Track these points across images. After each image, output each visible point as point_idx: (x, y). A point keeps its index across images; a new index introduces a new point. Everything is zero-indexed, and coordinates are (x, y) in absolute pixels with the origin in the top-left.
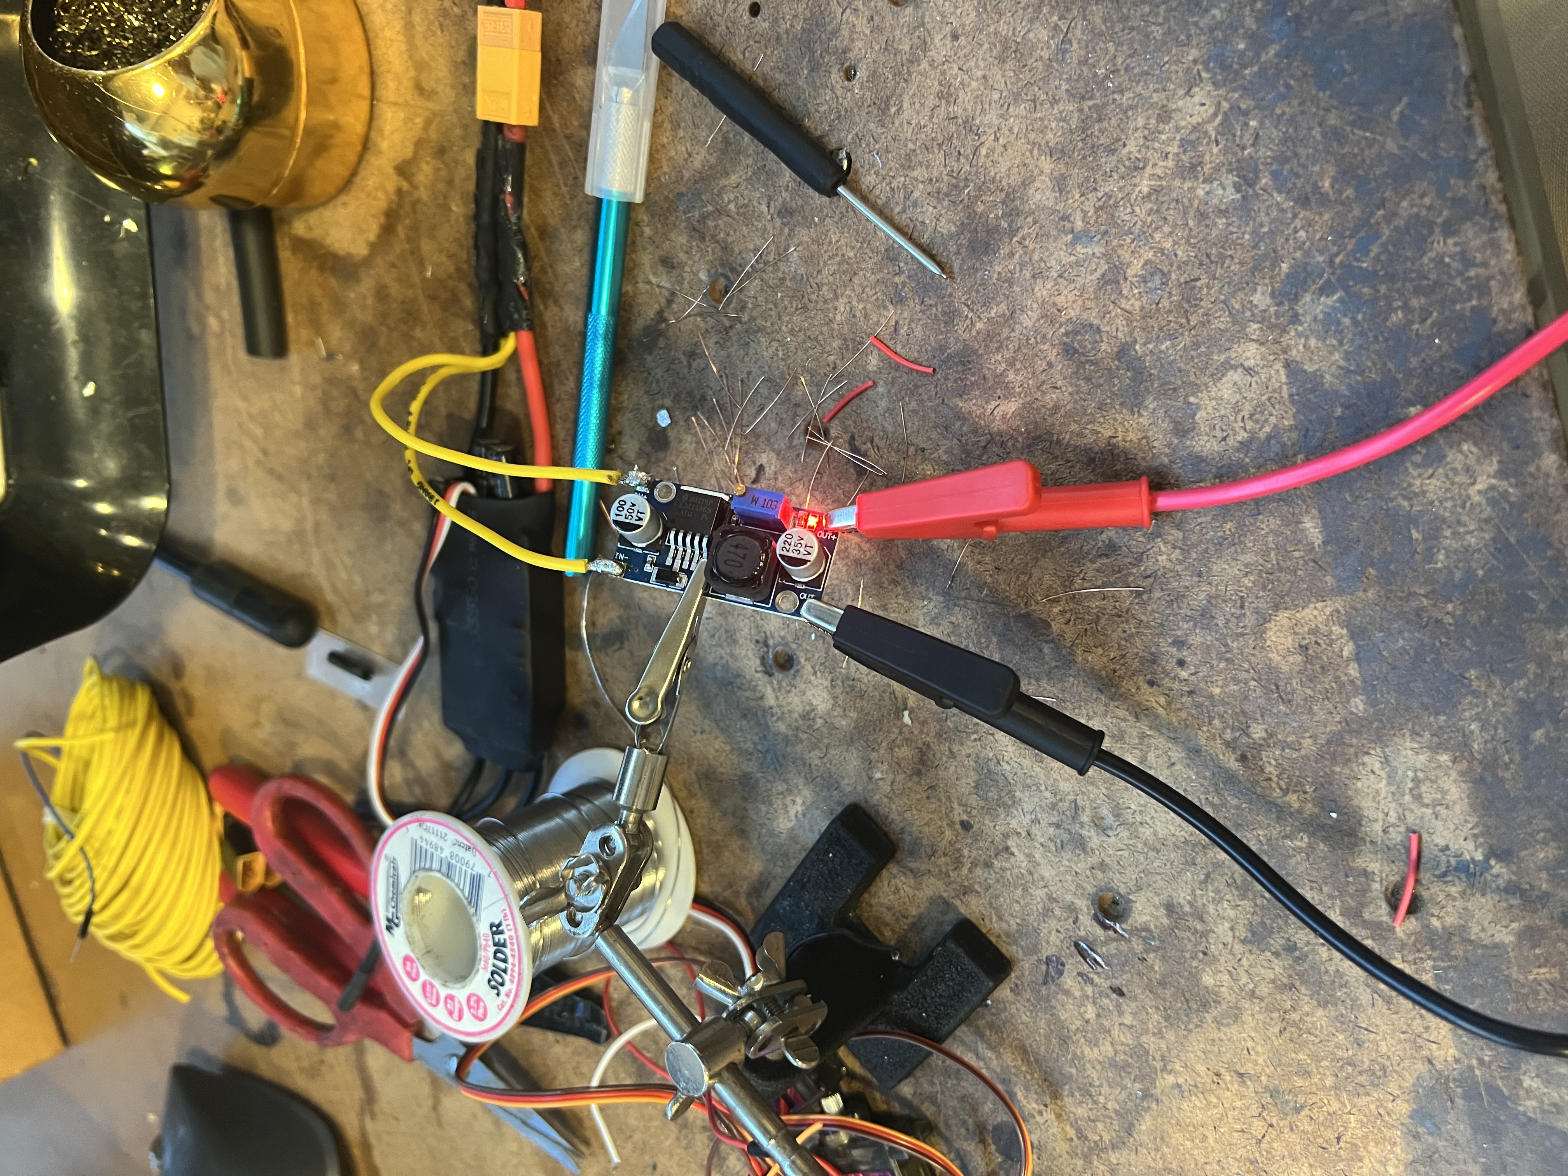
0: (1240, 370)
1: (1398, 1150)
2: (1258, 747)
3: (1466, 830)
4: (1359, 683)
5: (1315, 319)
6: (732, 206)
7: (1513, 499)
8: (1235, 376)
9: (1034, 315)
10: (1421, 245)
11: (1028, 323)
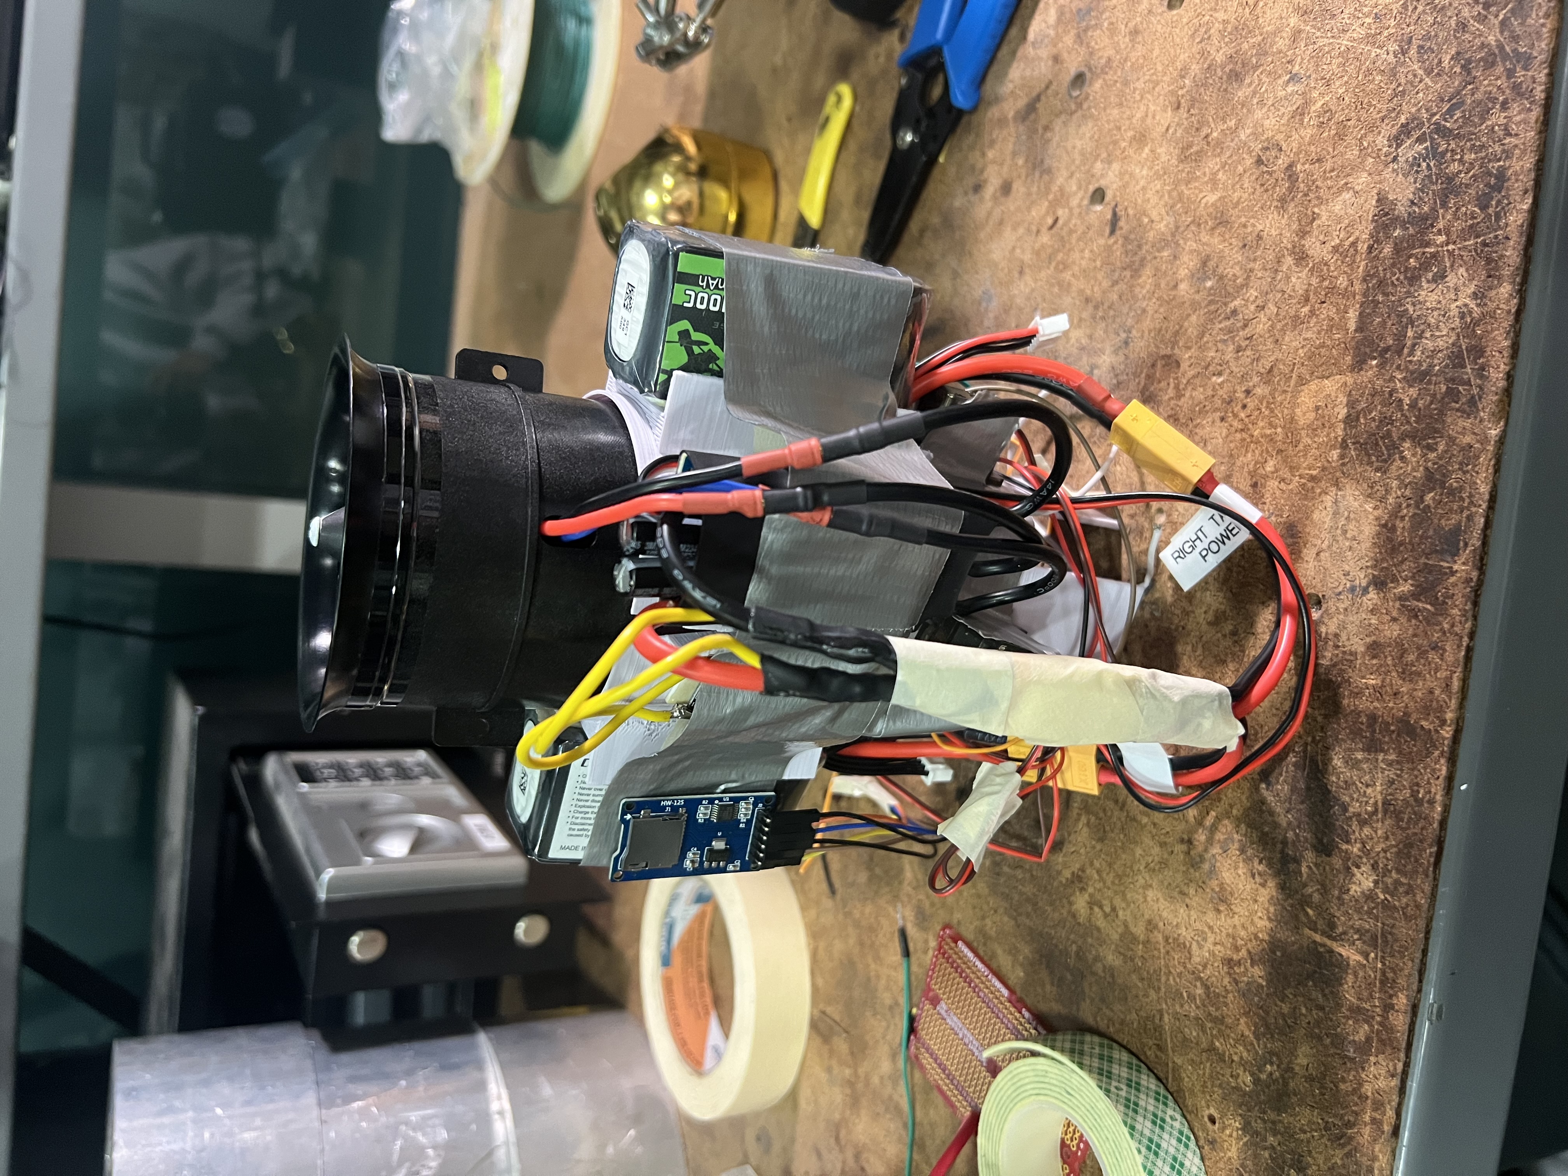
0: (1351, 192)
1: (1244, 798)
2: (1265, 477)
3: (1363, 563)
4: (1340, 439)
5: (1407, 161)
6: (1106, 24)
7: (1475, 315)
8: (1347, 196)
9: (1248, 131)
10: (1484, 115)
11: (1243, 137)
